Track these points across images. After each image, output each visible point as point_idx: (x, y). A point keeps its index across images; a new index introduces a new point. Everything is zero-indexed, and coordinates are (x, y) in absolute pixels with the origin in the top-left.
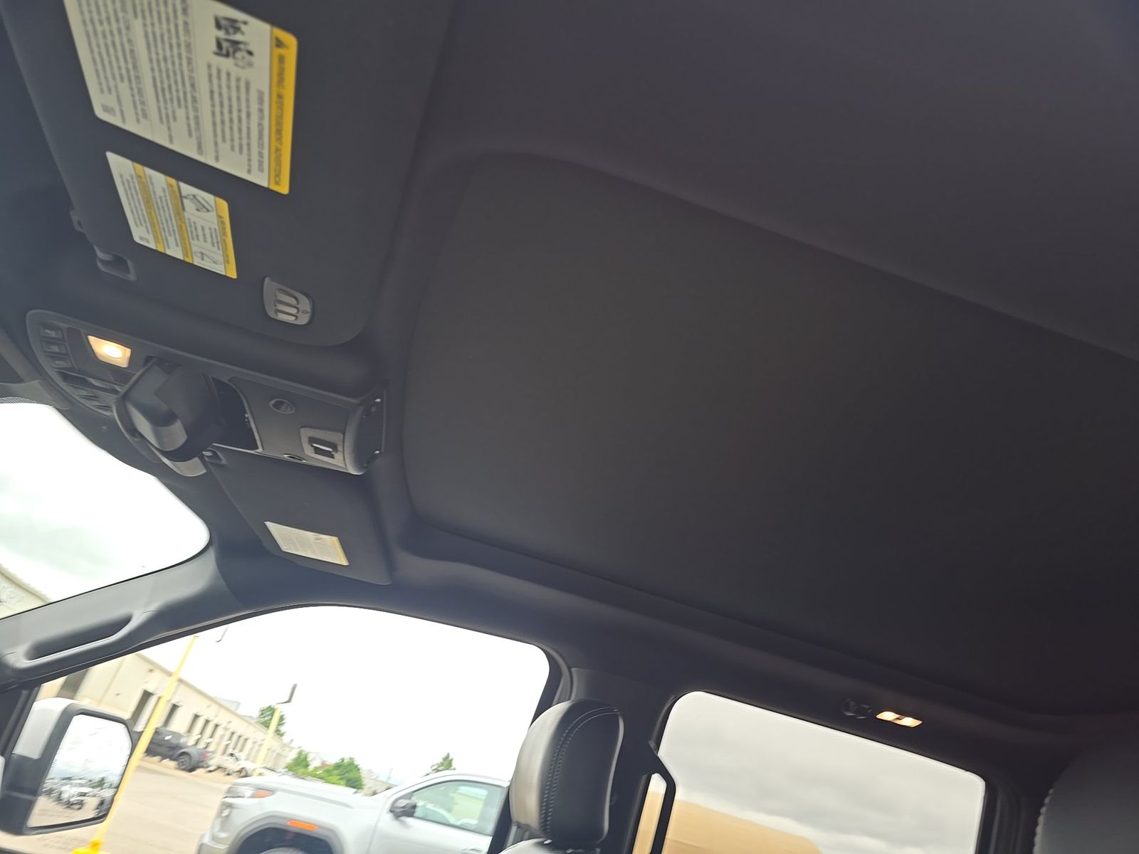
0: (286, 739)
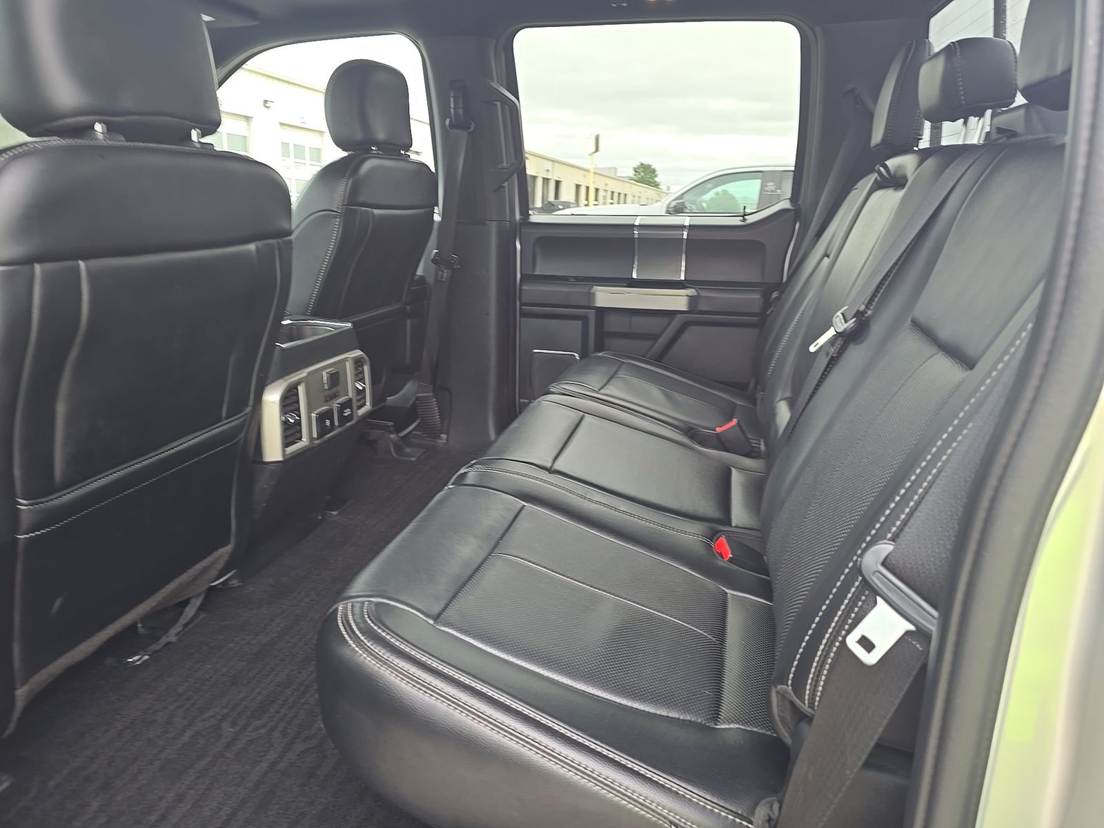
0: (663, 187)
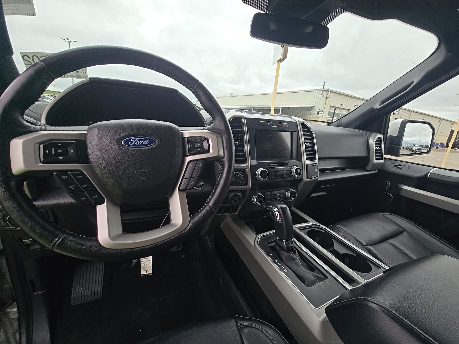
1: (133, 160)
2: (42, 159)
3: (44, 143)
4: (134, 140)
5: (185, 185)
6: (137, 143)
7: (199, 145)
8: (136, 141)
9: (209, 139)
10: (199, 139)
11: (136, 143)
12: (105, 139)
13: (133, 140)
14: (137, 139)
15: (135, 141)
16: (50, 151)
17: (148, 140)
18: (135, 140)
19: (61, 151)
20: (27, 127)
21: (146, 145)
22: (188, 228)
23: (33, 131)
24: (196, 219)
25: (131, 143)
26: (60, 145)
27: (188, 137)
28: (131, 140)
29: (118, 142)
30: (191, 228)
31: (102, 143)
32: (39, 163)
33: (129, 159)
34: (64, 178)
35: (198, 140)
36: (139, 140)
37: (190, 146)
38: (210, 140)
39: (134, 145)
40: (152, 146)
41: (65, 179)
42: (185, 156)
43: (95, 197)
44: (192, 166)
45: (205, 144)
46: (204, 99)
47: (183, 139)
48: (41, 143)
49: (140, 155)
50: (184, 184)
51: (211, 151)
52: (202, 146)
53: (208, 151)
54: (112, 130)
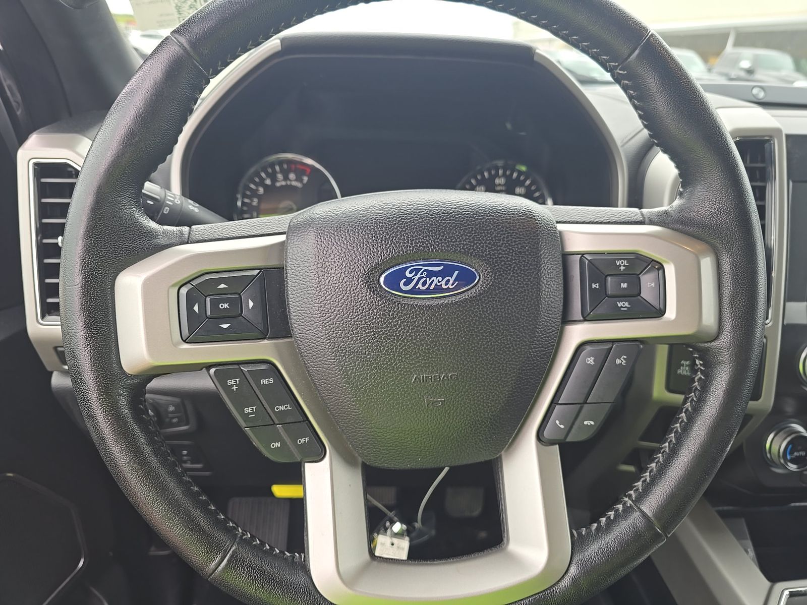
1: (408, 341)
2: (186, 332)
3: (188, 282)
4: (416, 275)
5: (562, 426)
6: (424, 284)
7: (624, 285)
8: (420, 279)
9: (666, 266)
10: (625, 263)
11: (420, 285)
12: (333, 271)
13: (411, 272)
14: (424, 268)
15: (417, 278)
16: (203, 307)
17: (456, 273)
18: (418, 275)
19: (226, 306)
20: (151, 234)
21: (448, 290)
22: (566, 582)
23: (164, 246)
24: (593, 550)
25: (406, 284)
26: (222, 286)
27: (582, 254)
28: (407, 274)
29: (370, 279)
30: (575, 581)
31: (327, 282)
32: (179, 344)
33: (398, 337)
34: (232, 386)
35: (622, 268)
36: (430, 274)
37: (590, 286)
38: (670, 271)
39: (414, 291)
40: (468, 292)
41: (235, 388)
42: (566, 320)
43: (302, 441)
44: (591, 361)
45: (647, 282)
46: (661, 104)
47: (565, 257)
48: (182, 283)
49: (429, 324)
50: (557, 422)
51: (671, 313)
52: (636, 293)
53: (660, 313)
54: (354, 242)
